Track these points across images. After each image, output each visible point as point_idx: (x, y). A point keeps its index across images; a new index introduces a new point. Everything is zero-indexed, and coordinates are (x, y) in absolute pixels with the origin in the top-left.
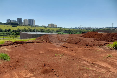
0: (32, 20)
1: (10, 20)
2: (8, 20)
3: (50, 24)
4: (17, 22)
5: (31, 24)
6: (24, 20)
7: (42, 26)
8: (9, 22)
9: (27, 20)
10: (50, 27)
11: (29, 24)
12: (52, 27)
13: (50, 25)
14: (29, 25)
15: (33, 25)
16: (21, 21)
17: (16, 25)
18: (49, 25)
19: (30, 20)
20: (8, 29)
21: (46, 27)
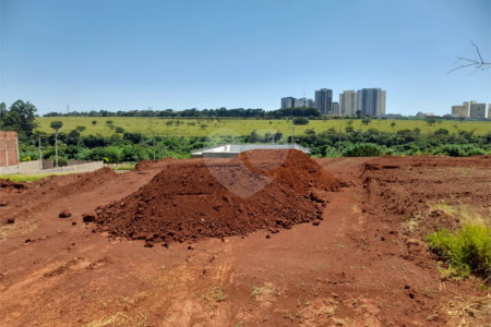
0: (375, 92)
1: (293, 100)
2: (284, 101)
3: (461, 104)
4: (315, 107)
5: (369, 109)
6: (343, 96)
7: (419, 117)
8: (289, 106)
9: (353, 94)
10: (462, 119)
11: (360, 108)
12: (472, 118)
13: (464, 107)
14: (358, 112)
15: (378, 114)
16: (331, 99)
17: (306, 118)
18: (454, 108)
19: (365, 92)
20: (273, 132)
21: (431, 119)
